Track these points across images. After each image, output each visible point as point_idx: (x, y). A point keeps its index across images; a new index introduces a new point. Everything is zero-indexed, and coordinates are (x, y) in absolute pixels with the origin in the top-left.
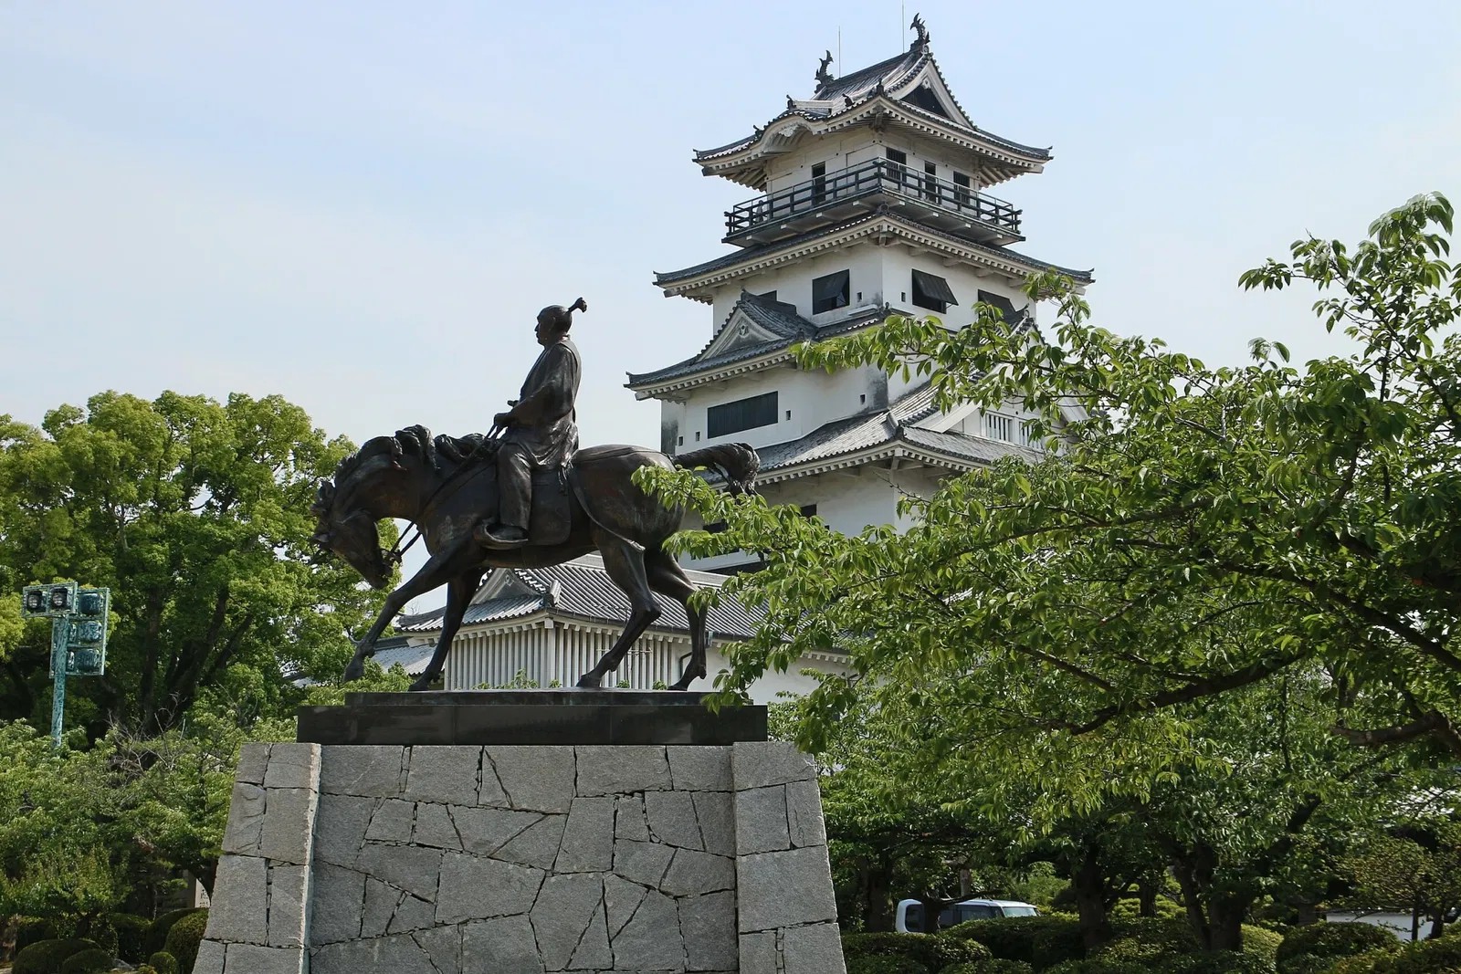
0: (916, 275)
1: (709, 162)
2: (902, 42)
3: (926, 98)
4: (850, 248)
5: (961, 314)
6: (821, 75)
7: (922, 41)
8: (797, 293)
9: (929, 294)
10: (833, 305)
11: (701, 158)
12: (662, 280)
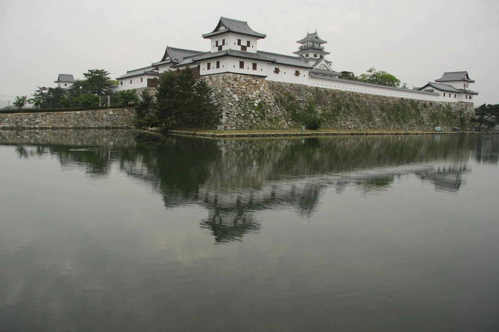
0: (314, 54)
1: (298, 42)
2: (314, 32)
3: (316, 37)
4: (309, 52)
5: (318, 57)
6: (308, 33)
7: (316, 32)
8: (304, 55)
9: (315, 56)
10: (307, 56)
11: (297, 42)
12: (293, 53)
